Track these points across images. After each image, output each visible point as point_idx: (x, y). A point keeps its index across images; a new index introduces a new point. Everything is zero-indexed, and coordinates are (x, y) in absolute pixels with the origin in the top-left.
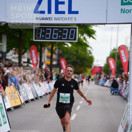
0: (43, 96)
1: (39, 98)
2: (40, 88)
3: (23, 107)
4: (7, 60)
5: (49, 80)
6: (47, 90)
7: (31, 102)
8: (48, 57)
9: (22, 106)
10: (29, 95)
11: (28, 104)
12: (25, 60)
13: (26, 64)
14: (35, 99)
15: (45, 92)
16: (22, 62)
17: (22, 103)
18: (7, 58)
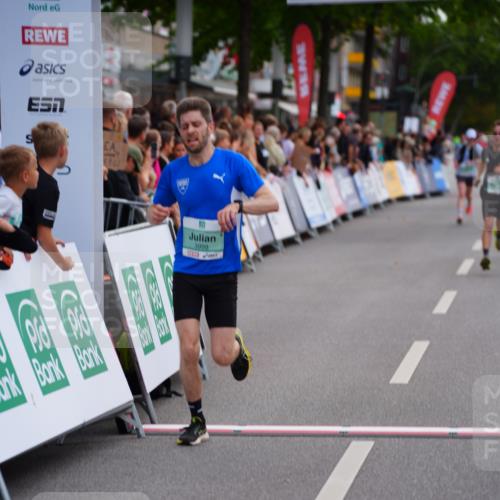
0: (332, 227)
1: (314, 234)
2: (319, 193)
3: (252, 271)
4: (194, 88)
5: (354, 162)
6: (346, 202)
7: (284, 250)
8: (352, 70)
9: (249, 266)
10: (276, 223)
11: (271, 258)
12: (266, 86)
13: (267, 103)
14: (299, 240)
15: (337, 209)
16: (252, 96)
17: (251, 254)
18: (196, 79)
